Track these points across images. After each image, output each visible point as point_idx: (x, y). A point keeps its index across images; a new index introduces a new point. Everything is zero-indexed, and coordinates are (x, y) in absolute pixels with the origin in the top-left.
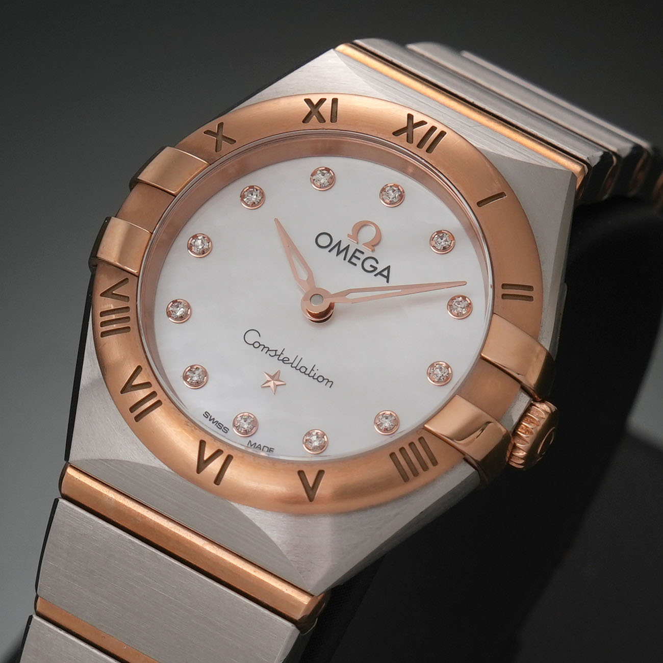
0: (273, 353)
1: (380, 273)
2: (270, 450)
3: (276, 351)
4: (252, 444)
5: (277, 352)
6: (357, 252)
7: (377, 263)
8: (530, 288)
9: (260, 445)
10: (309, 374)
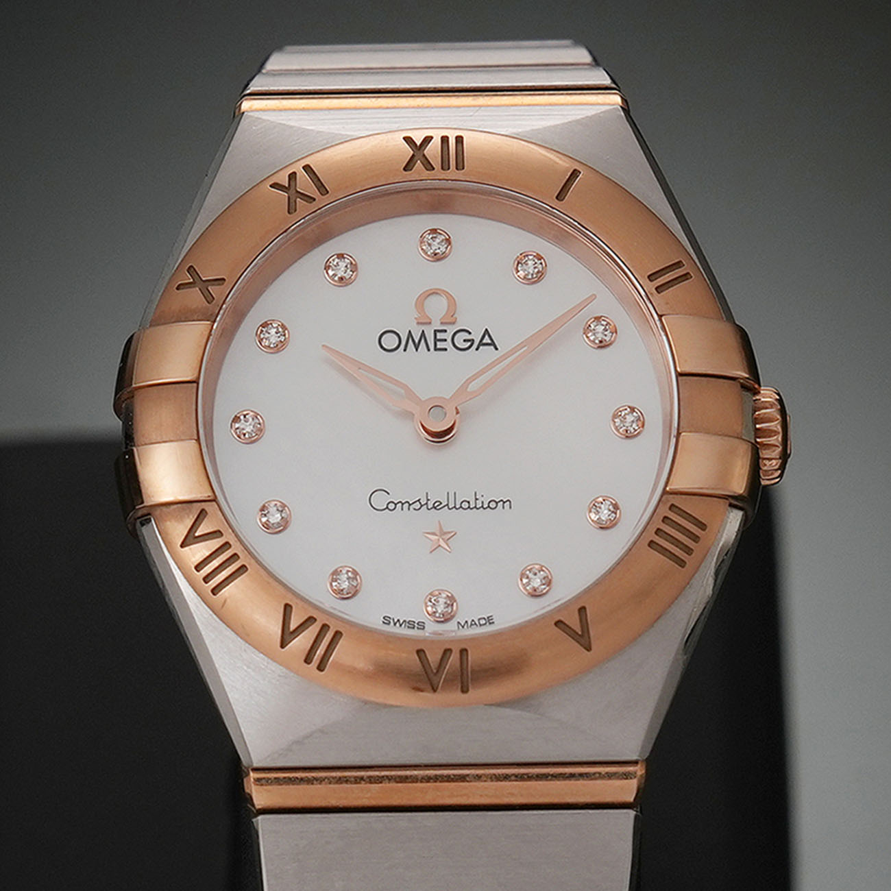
0: (417, 505)
1: (481, 344)
2: (490, 621)
3: (419, 500)
4: (463, 624)
5: (421, 501)
6: (438, 334)
7: (470, 333)
8: (678, 265)
9: (473, 621)
10: (475, 507)
